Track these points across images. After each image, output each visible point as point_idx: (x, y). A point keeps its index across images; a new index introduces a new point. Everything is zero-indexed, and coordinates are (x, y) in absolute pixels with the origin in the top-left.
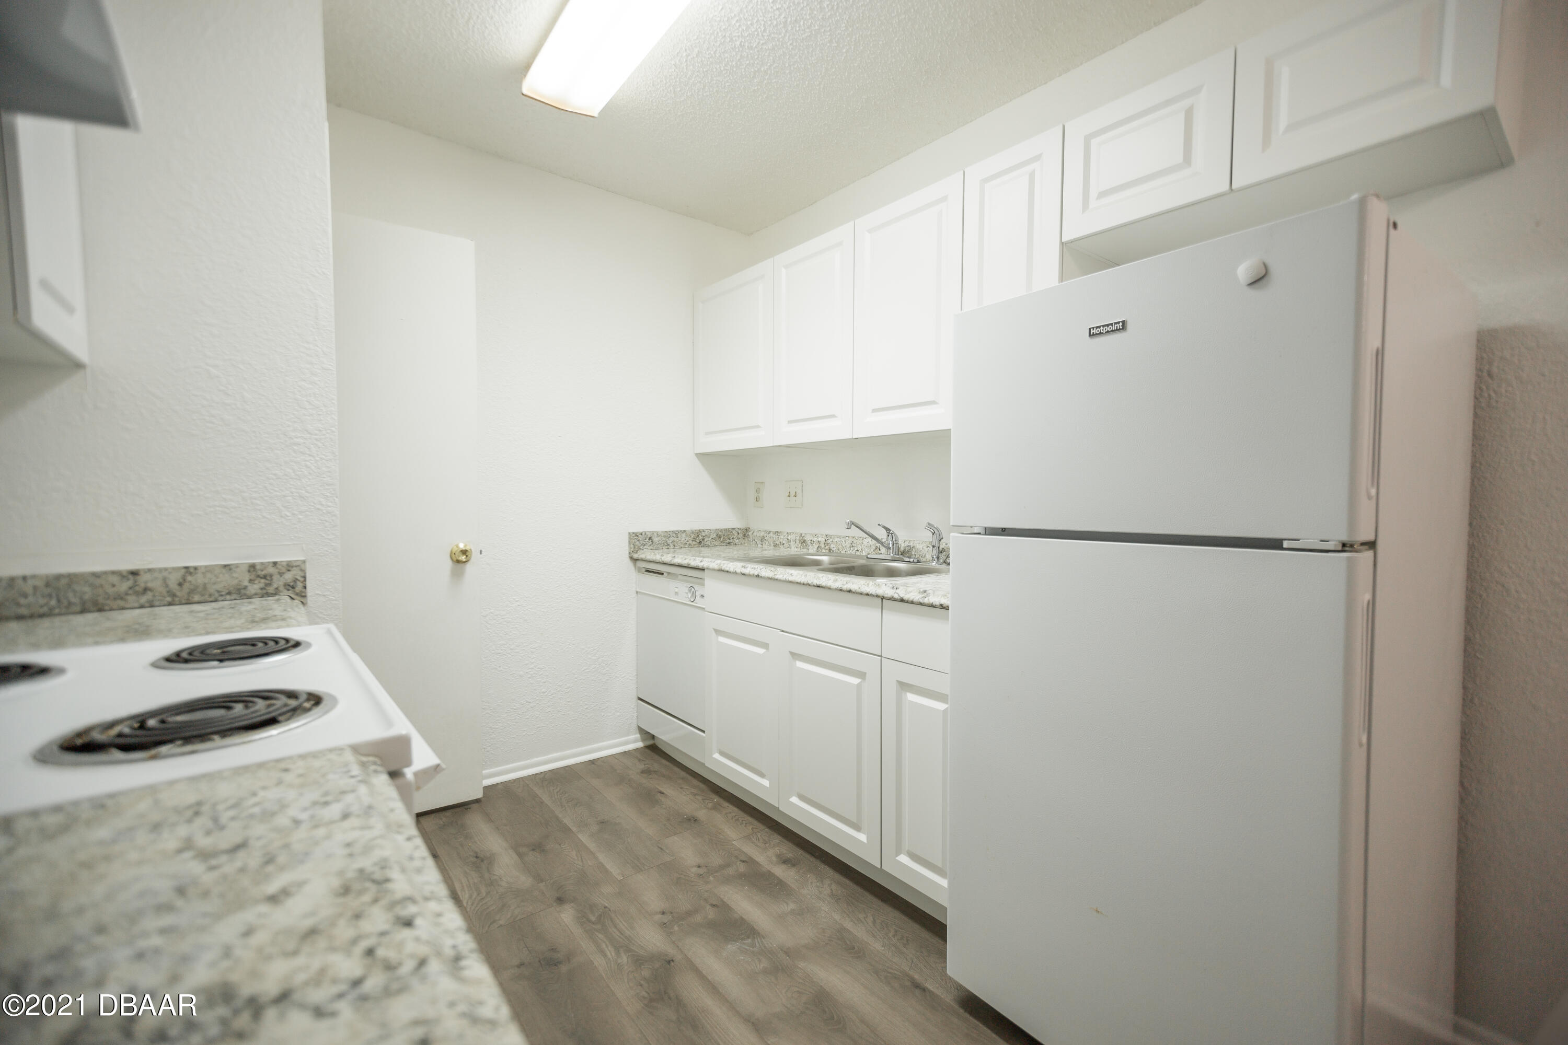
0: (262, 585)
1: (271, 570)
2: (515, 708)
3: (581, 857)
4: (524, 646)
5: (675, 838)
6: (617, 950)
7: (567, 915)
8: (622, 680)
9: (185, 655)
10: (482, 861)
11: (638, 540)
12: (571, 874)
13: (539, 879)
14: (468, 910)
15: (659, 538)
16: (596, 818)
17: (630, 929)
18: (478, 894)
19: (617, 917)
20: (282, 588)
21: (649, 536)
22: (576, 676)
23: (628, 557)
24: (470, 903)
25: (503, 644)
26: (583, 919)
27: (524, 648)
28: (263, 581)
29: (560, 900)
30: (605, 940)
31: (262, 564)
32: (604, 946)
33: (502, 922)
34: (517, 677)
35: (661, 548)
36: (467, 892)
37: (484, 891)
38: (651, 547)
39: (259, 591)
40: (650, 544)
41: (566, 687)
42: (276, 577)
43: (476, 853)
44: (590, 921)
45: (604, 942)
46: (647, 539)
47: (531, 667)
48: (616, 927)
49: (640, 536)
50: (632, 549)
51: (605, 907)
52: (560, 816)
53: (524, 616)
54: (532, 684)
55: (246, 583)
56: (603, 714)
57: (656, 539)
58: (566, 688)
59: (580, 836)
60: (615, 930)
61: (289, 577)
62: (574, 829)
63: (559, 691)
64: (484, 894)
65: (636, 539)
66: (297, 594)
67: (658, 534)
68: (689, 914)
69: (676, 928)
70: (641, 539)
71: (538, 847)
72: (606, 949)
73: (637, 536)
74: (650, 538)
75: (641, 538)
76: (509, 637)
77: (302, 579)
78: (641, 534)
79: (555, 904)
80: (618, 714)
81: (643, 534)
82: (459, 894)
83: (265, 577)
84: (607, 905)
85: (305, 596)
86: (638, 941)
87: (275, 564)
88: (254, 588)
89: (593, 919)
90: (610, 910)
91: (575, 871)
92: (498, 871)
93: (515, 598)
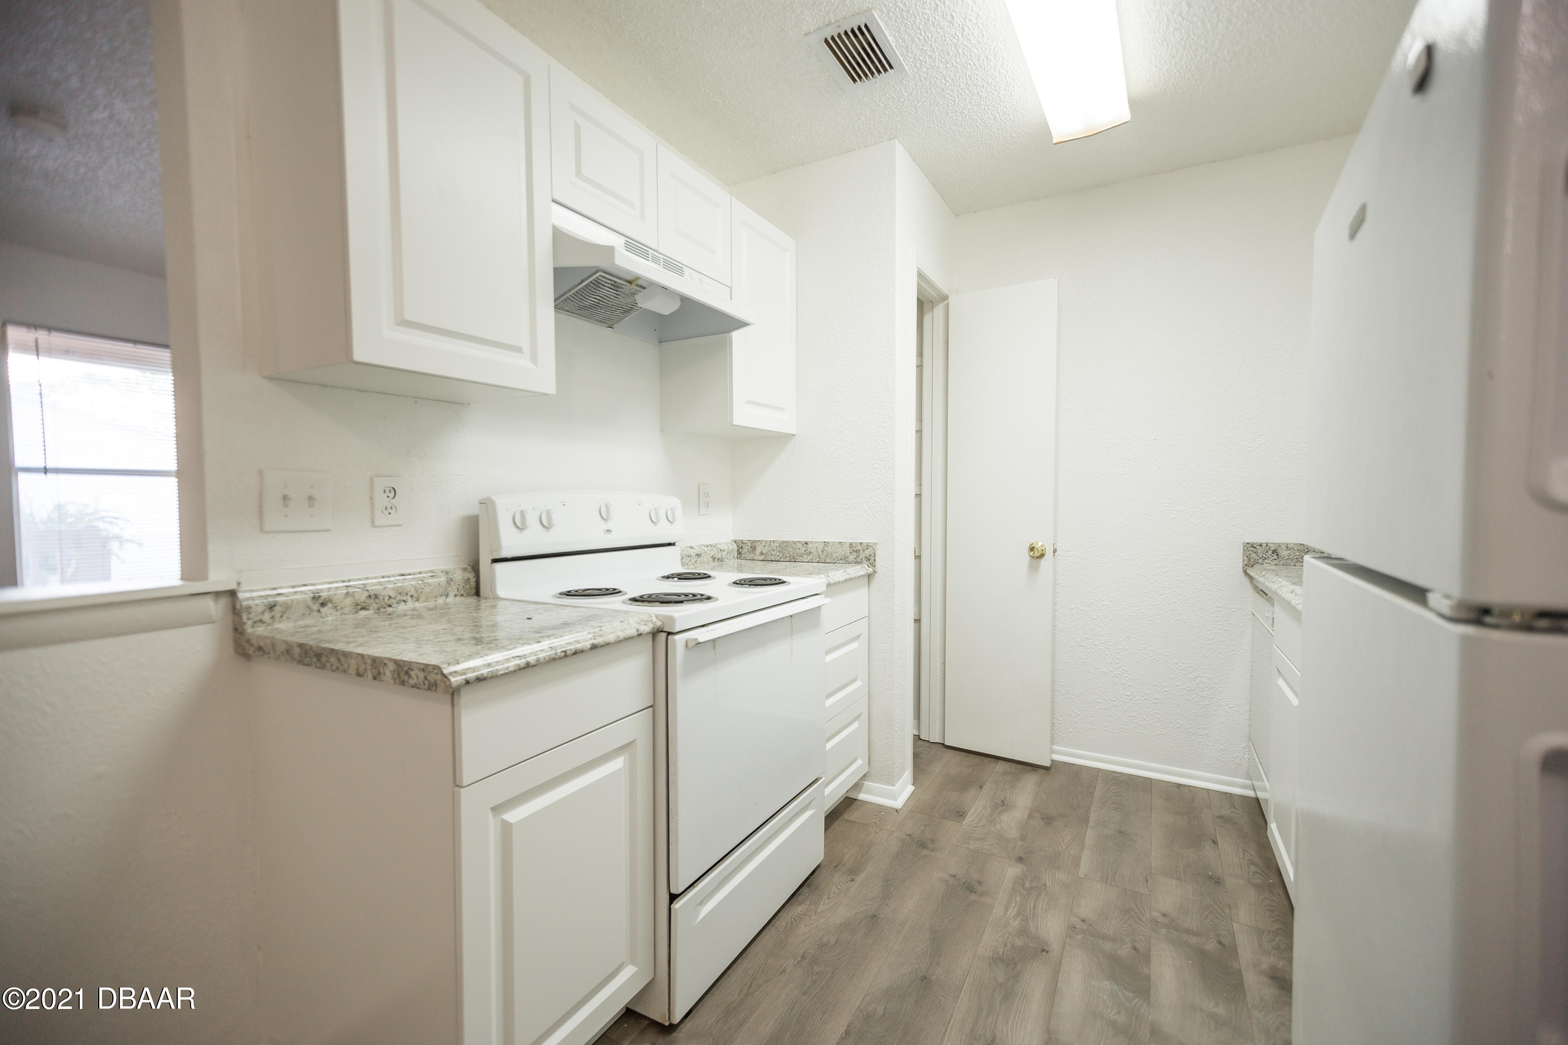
0: (855, 556)
1: (859, 547)
2: (1097, 701)
3: (1071, 844)
4: (1109, 645)
5: (1174, 882)
6: (1018, 914)
7: (1013, 871)
8: (1227, 710)
9: (743, 582)
10: (1003, 806)
11: (1255, 553)
12: (1049, 849)
13: (1023, 838)
14: (962, 827)
15: (1289, 552)
16: (1120, 827)
17: (1044, 910)
18: (977, 823)
19: (1045, 897)
20: (864, 559)
21: (1272, 549)
22: (1166, 689)
23: (1241, 570)
24: (967, 824)
25: (1087, 638)
26: (1019, 881)
27: (1108, 647)
28: (855, 554)
29: (1020, 859)
30: (1018, 904)
31: (855, 543)
32: (1013, 905)
33: (971, 847)
34: (1101, 673)
35: (1293, 564)
36: (973, 817)
37: (983, 822)
38: (1275, 562)
39: (854, 560)
40: (1274, 558)
41: (1154, 697)
42: (861, 552)
43: (1005, 798)
44: (1023, 885)
45: (1016, 904)
46: (1270, 552)
47: (1115, 667)
48: (1035, 902)
49: (1259, 547)
50: (1246, 563)
51: (1045, 885)
52: (1093, 809)
53: (1110, 616)
54: (1115, 683)
55: (848, 554)
56: (1200, 740)
57: (1284, 553)
58: (1154, 699)
59: (1089, 831)
60: (1033, 902)
61: (867, 552)
62: (1091, 824)
63: (1145, 699)
64: (981, 825)
65: (1253, 551)
66: (871, 564)
67: (1288, 547)
68: (1104, 937)
69: (1079, 937)
70: (1259, 552)
71: (1048, 820)
72: (1012, 908)
73: (1254, 547)
74: (1274, 551)
75: (1259, 549)
76: (1093, 633)
77: (873, 555)
78: (1261, 545)
79: (1013, 859)
80: (1221, 747)
81: (1264, 545)
82: (968, 815)
83: (856, 552)
84: (1048, 884)
85: (874, 566)
86: (1039, 922)
87: (861, 543)
88: (851, 558)
89: (1027, 885)
90: (1046, 889)
91: (1054, 850)
92: (1005, 818)
93: (1100, 597)
